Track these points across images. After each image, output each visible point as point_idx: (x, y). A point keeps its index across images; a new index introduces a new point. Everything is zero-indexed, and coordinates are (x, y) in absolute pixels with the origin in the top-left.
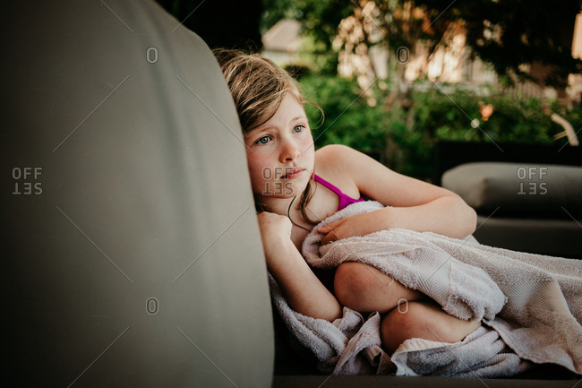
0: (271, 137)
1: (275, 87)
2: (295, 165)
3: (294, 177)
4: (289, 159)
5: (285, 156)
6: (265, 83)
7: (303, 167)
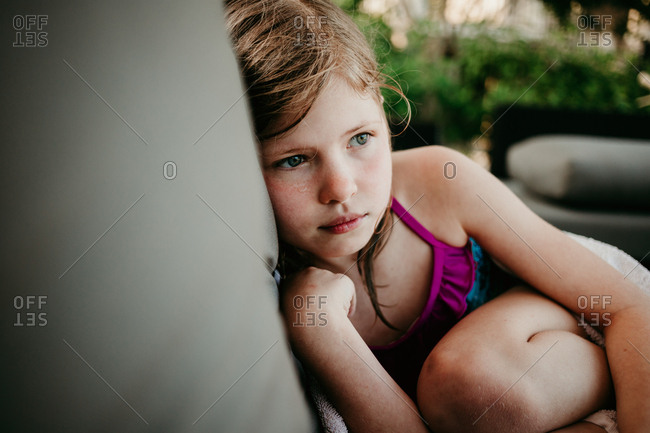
0: (304, 158)
1: (308, 64)
2: (345, 208)
3: (343, 231)
4: (334, 202)
5: (327, 195)
6: (289, 56)
7: (361, 211)
